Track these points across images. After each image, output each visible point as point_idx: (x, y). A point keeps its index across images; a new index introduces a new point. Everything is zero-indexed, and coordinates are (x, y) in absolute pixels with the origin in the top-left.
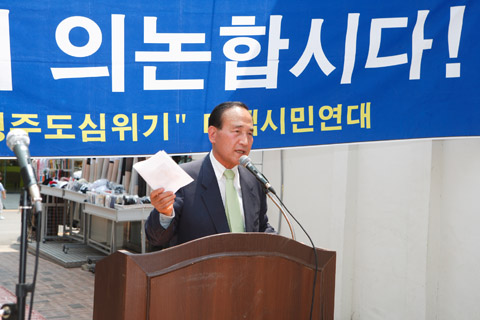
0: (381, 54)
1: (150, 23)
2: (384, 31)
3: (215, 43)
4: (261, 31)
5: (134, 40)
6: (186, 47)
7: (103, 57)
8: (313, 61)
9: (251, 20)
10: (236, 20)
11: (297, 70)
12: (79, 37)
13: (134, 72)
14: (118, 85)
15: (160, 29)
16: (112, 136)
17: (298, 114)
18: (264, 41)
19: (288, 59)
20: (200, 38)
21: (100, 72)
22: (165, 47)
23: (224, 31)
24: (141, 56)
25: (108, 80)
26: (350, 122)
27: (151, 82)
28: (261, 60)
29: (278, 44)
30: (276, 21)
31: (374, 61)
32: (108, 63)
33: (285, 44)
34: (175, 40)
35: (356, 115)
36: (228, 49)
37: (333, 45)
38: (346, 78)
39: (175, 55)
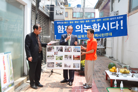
0: (112, 27)
1: (85, 25)
2: (112, 24)
3: (92, 27)
4: (97, 25)
5: (83, 27)
6: (89, 27)
7: (80, 29)
8: (104, 28)
9: (96, 24)
10: (94, 24)
11: (102, 29)
12: (78, 27)
13: (83, 30)
14: (82, 32)
15: (86, 26)
16: (82, 37)
17: (102, 34)
18: (97, 26)
19: (100, 28)
20: (90, 26)
21: (80, 31)
22: (86, 28)
23: (93, 25)
24: (84, 29)
25: (81, 31)
26: (109, 35)
27: (85, 31)
28: (97, 28)
29: (99, 26)
30: (99, 24)
31: (111, 28)
32: (81, 30)
33: (100, 26)
34: (88, 27)
35: (110, 34)
36: (93, 27)
37: (106, 26)
38: (108, 30)
39: (88, 28)
